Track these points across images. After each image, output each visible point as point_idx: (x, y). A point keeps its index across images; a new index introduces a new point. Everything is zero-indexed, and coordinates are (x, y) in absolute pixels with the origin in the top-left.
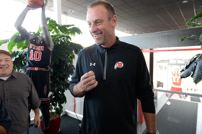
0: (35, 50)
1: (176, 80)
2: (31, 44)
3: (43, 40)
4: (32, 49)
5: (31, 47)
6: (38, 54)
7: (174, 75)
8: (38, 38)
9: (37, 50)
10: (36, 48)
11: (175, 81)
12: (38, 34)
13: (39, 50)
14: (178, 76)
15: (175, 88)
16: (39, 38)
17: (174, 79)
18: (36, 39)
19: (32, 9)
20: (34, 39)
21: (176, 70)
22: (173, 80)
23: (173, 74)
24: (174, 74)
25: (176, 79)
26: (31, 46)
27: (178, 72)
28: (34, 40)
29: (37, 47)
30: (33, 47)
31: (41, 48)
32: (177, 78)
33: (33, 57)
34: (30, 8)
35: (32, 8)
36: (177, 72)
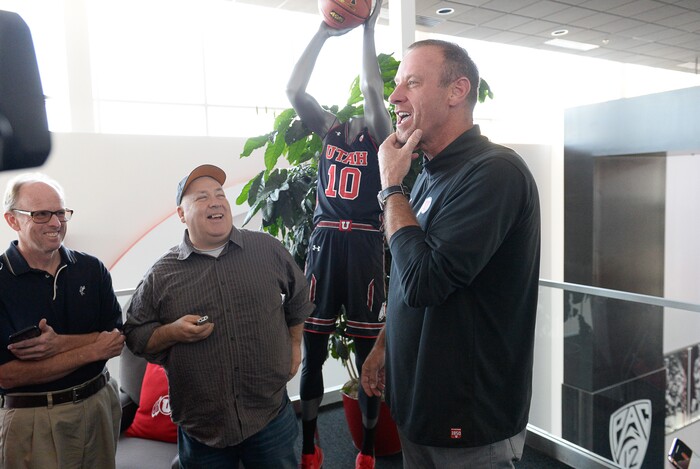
0: (343, 166)
2: (330, 147)
3: (365, 131)
4: (332, 161)
5: (329, 156)
6: (350, 177)
8: (349, 124)
9: (348, 165)
10: (344, 157)
12: (350, 111)
13: (355, 164)
16: (353, 125)
18: (344, 127)
19: (335, 32)
20: (337, 129)
26: (330, 151)
28: (339, 134)
29: (348, 154)
30: (336, 154)
31: (359, 158)
33: (336, 188)
34: (330, 31)
35: (337, 29)
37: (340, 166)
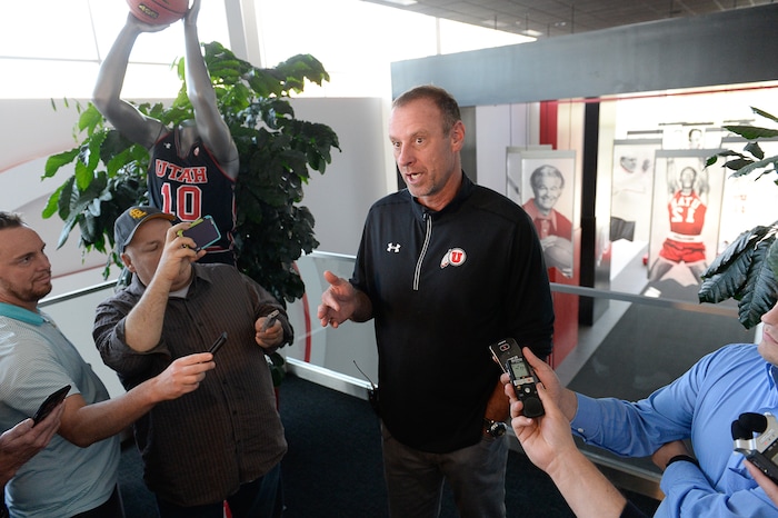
0: (179, 184)
1: (684, 215)
2: (159, 163)
3: (199, 141)
4: (165, 179)
5: (160, 173)
6: (189, 196)
7: (679, 196)
8: (180, 132)
9: (184, 183)
10: (179, 174)
11: (678, 219)
13: (193, 181)
14: (691, 198)
15: (676, 242)
16: (184, 134)
17: (677, 210)
18: (173, 136)
20: (165, 140)
21: (684, 177)
22: (671, 216)
23: (673, 192)
24: (677, 191)
25: (686, 209)
26: (161, 168)
27: (693, 182)
28: (168, 146)
29: (183, 170)
30: (169, 171)
31: (197, 175)
32: (688, 204)
33: (174, 209)
36: (688, 185)
37: (175, 185)
